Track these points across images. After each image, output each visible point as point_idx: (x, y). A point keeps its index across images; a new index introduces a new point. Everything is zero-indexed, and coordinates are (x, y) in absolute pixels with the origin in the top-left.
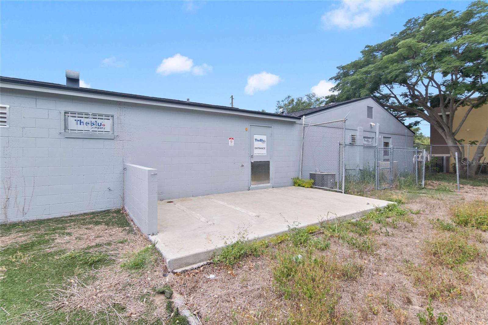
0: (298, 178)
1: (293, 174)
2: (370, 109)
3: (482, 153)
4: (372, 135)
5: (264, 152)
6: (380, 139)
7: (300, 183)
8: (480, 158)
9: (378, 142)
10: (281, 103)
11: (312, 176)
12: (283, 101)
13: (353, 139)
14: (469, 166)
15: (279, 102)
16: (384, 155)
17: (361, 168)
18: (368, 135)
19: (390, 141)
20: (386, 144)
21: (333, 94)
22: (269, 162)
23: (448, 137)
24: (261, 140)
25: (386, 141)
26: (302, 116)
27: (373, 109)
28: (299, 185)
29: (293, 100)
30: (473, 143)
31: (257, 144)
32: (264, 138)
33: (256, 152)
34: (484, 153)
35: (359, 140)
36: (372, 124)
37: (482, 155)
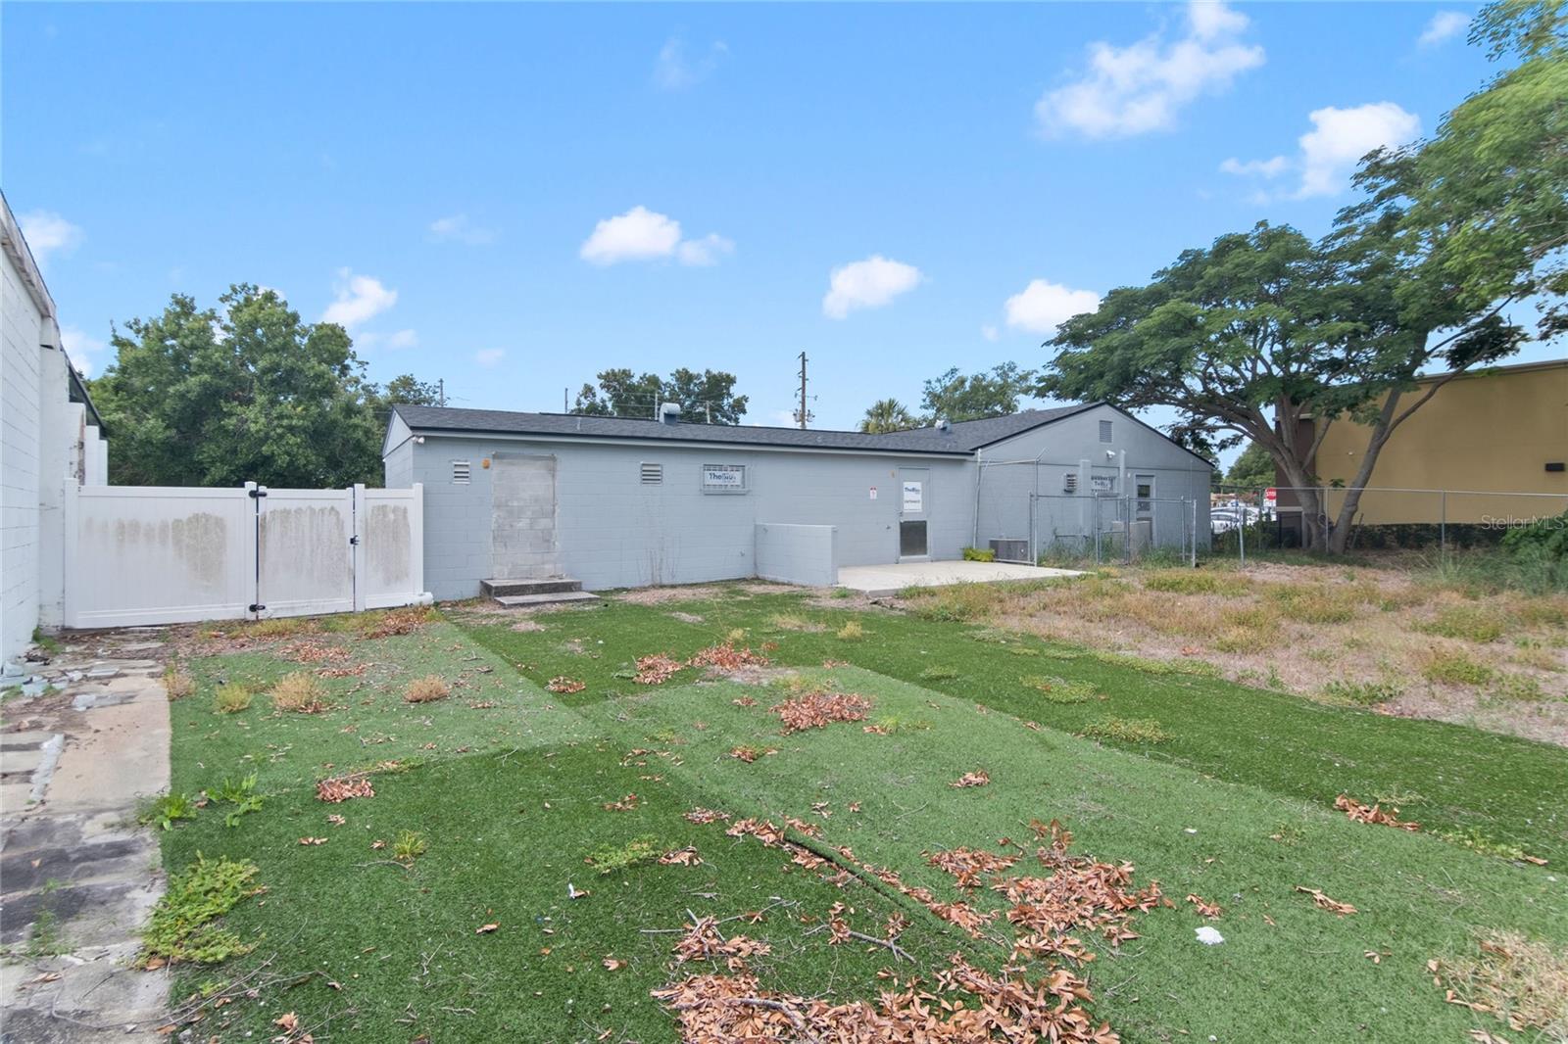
0: (971, 548)
1: (963, 543)
2: (1105, 425)
3: (1355, 504)
4: (1112, 473)
5: (918, 507)
6: (1127, 482)
7: (974, 555)
8: (1352, 514)
9: (1125, 486)
10: (934, 384)
11: (994, 544)
12: (939, 381)
13: (1071, 481)
14: (1330, 533)
15: (929, 382)
16: (1139, 510)
17: (1086, 534)
18: (1104, 473)
19: (1153, 483)
20: (1144, 491)
21: (1052, 373)
22: (925, 522)
23: (1292, 471)
24: (913, 490)
25: (1144, 482)
26: (976, 449)
27: (1113, 425)
28: (972, 559)
29: (963, 382)
30: (1336, 484)
31: (908, 496)
32: (918, 485)
33: (908, 507)
34: (1359, 504)
35: (1084, 485)
36: (1110, 453)
37: (1354, 508)
